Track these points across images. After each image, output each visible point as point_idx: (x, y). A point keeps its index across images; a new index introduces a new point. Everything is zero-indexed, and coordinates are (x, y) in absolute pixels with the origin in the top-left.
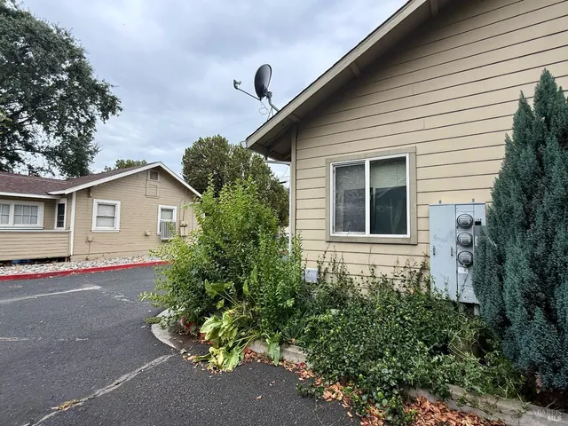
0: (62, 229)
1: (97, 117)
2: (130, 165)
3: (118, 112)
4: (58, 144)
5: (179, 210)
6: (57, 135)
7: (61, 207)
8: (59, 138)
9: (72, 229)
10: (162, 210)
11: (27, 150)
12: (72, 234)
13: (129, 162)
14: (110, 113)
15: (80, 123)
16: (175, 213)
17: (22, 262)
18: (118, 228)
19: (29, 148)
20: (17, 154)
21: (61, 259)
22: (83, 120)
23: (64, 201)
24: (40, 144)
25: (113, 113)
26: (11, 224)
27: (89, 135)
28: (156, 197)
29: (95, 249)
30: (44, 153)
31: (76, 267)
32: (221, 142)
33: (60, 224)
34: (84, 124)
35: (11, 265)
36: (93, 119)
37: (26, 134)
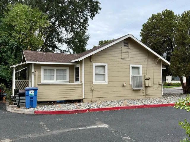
0: (78, 82)
1: (89, 17)
2: (107, 42)
3: (99, 11)
4: (72, 36)
5: (143, 67)
6: (71, 32)
7: (77, 69)
8: (72, 33)
9: (83, 83)
10: (133, 68)
11: (59, 42)
12: (83, 85)
13: (105, 41)
14: (95, 12)
15: (80, 22)
16: (141, 69)
17: (61, 102)
18: (107, 82)
19: (60, 41)
20: (55, 45)
21: (79, 101)
22: (82, 21)
23: (78, 66)
24: (64, 38)
25: (97, 12)
26: (55, 80)
27: (85, 28)
28: (128, 59)
29: (95, 95)
30: (66, 42)
31: (88, 107)
32: (169, 14)
33: (77, 80)
34: (82, 23)
35: (56, 104)
36: (87, 19)
37: (58, 34)
